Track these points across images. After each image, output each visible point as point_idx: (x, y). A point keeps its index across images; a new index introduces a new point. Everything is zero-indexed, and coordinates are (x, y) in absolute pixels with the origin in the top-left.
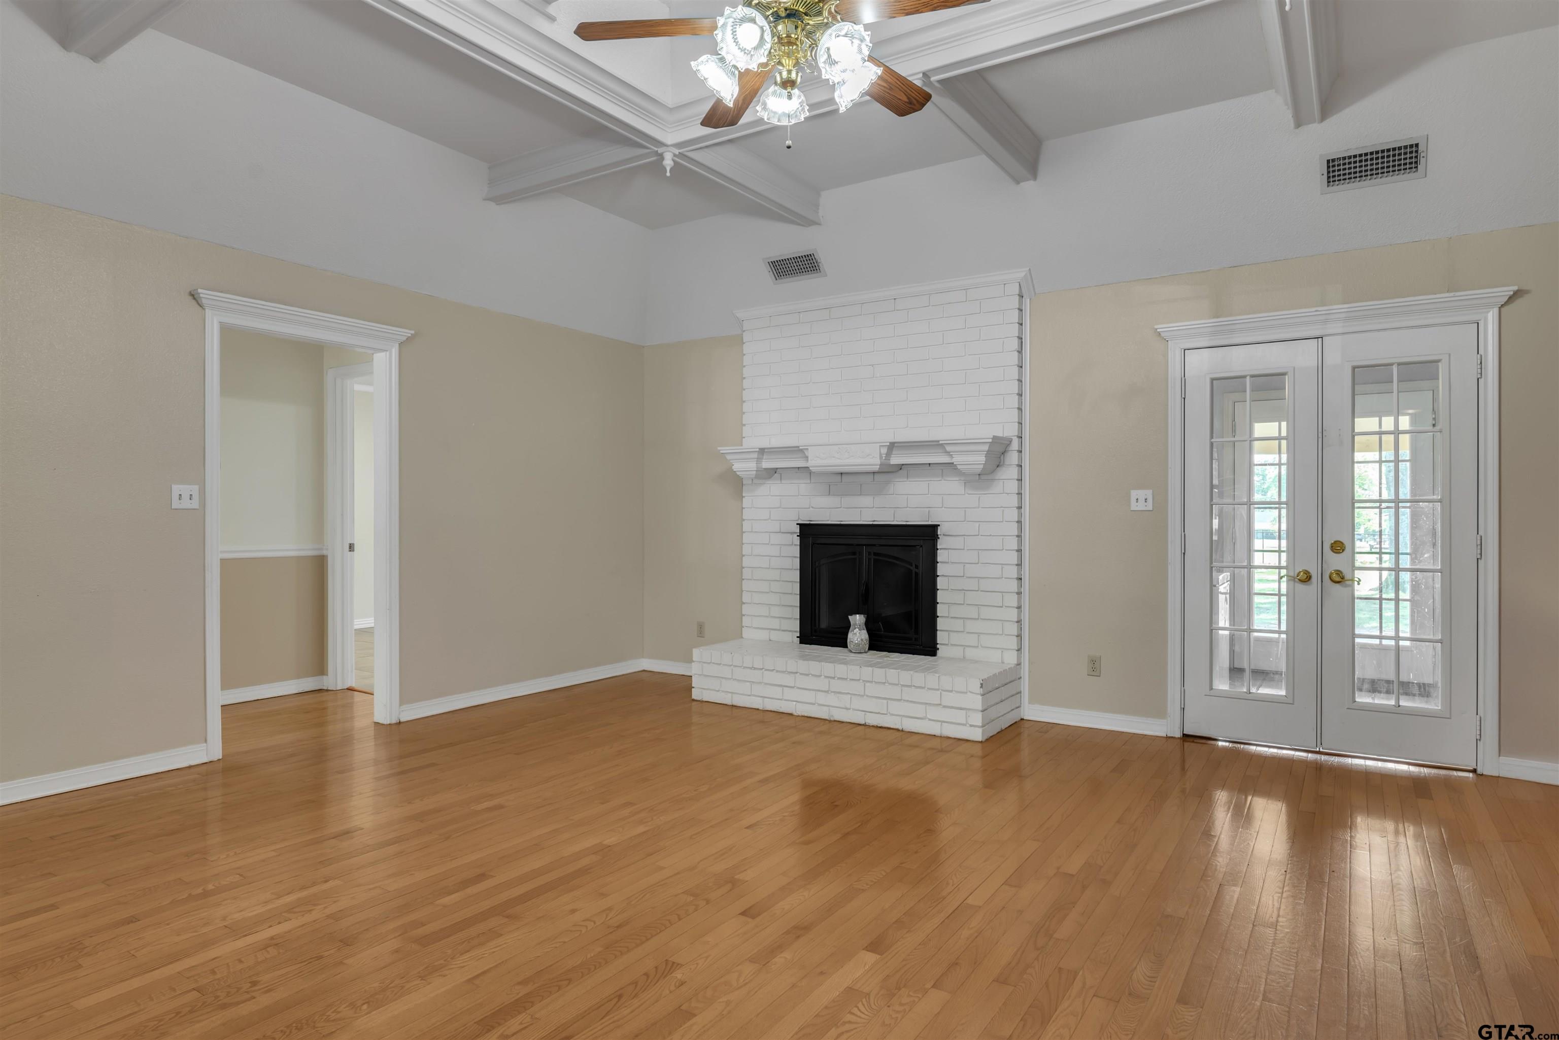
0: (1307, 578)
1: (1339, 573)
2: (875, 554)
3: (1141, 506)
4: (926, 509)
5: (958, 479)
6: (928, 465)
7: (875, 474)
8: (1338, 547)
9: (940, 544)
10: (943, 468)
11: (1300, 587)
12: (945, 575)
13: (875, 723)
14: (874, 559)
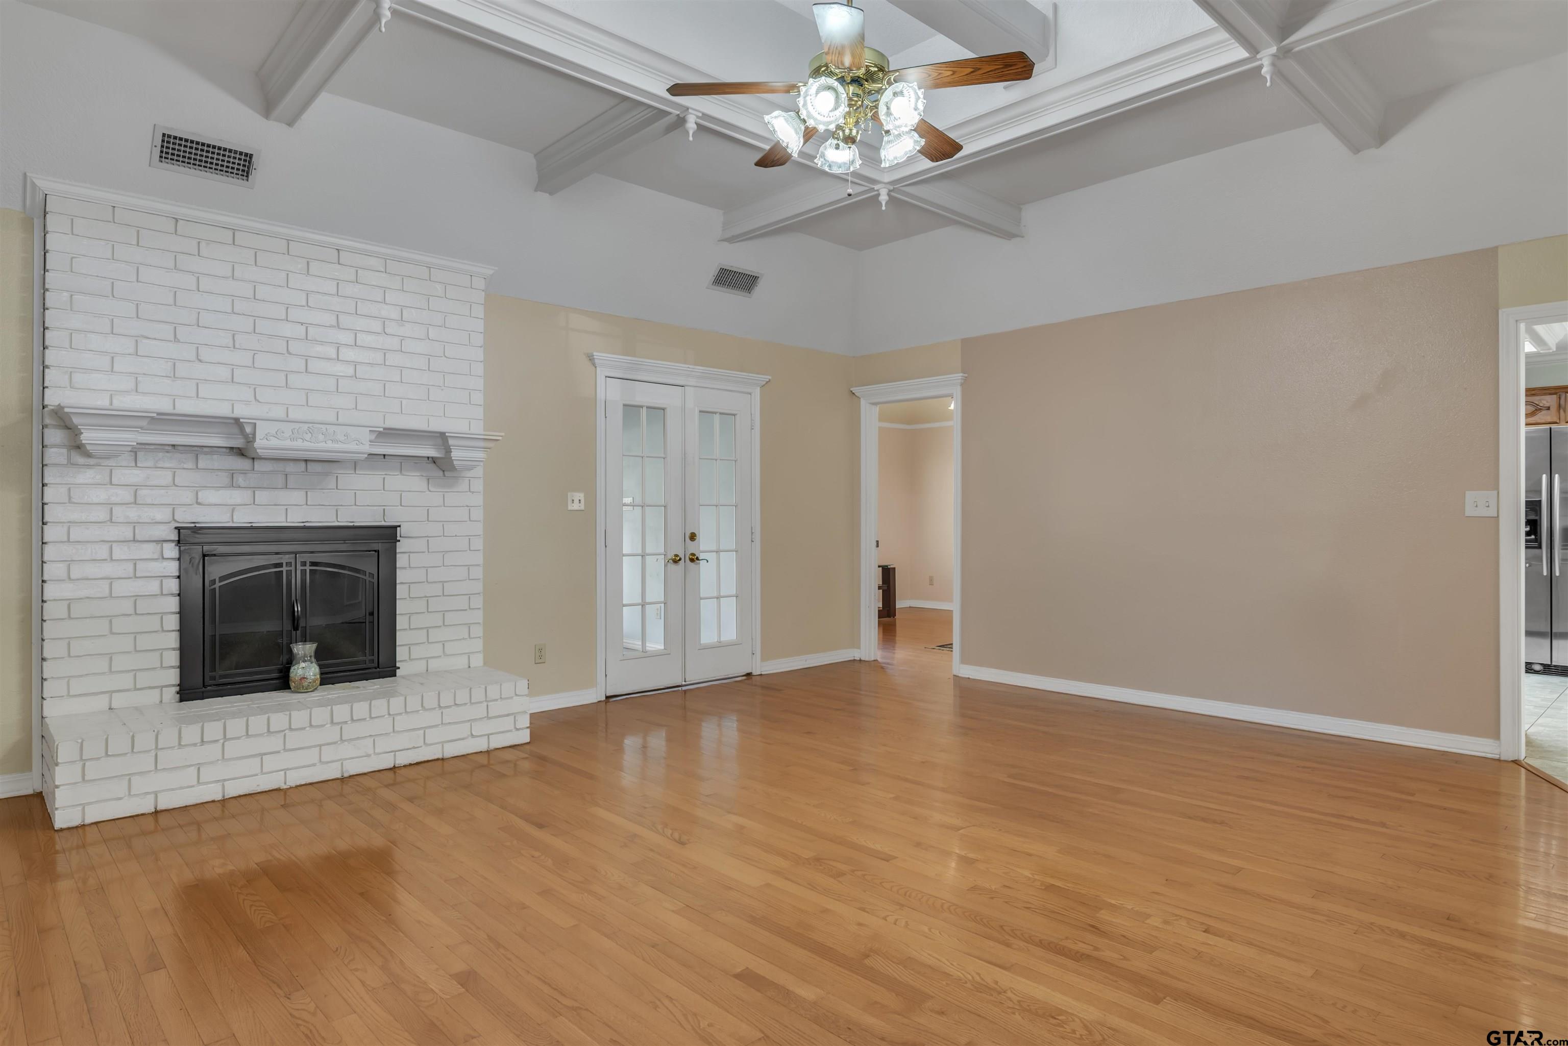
0: (676, 560)
1: (693, 554)
2: (313, 564)
3: (576, 506)
4: (380, 507)
5: (419, 474)
6: (383, 457)
7: (309, 463)
8: (693, 537)
9: (401, 547)
10: (402, 461)
11: (672, 566)
12: (404, 582)
13: (407, 762)
14: (310, 570)
